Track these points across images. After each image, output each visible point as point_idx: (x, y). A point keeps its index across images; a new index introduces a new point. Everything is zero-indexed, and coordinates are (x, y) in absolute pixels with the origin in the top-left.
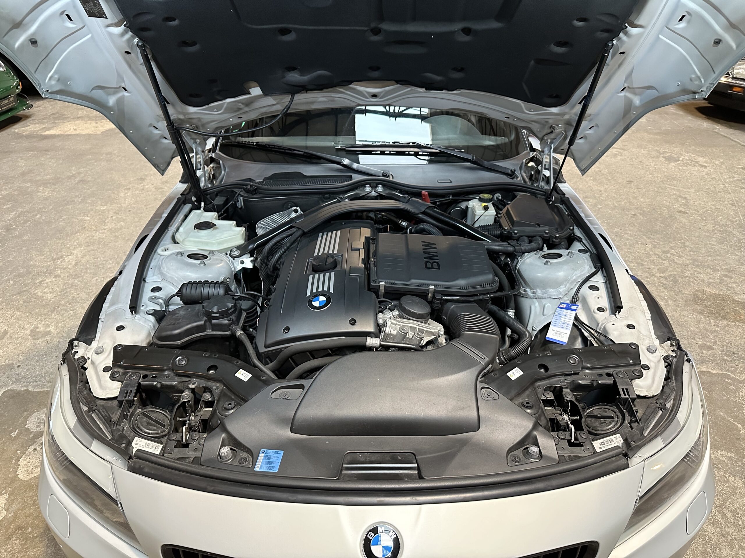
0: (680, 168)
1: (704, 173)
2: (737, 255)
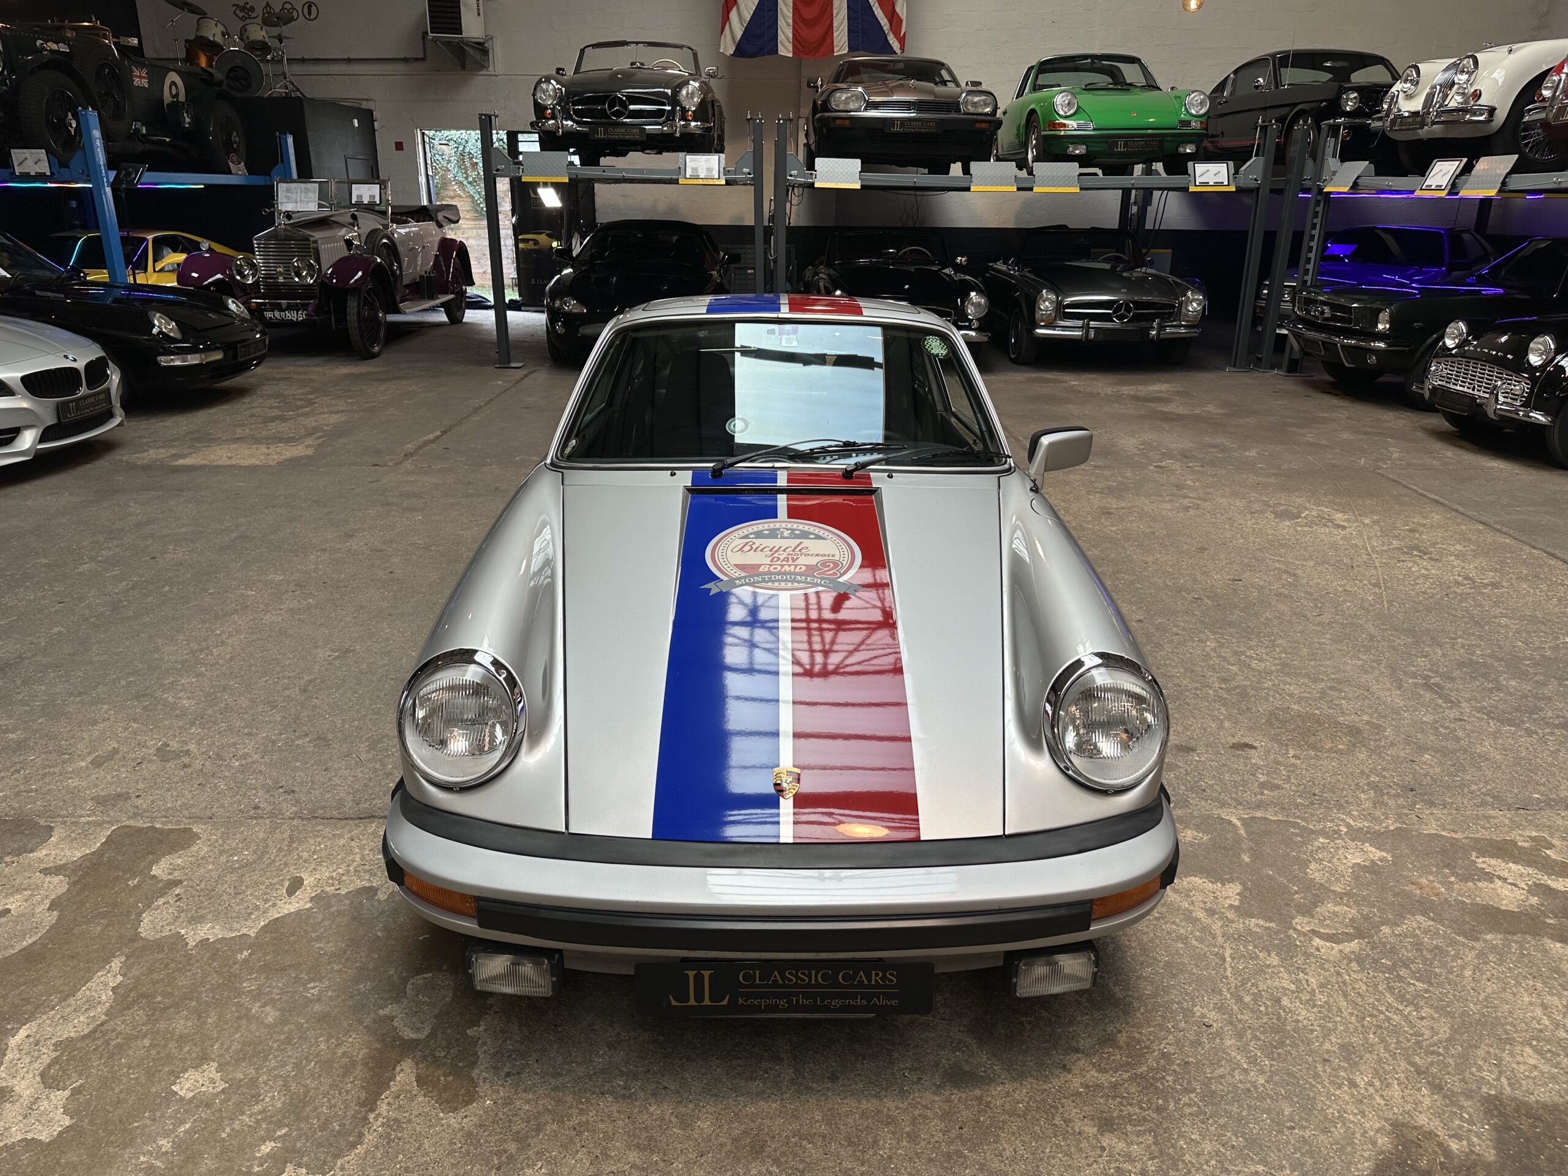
0: (1299, 529)
1: (1339, 537)
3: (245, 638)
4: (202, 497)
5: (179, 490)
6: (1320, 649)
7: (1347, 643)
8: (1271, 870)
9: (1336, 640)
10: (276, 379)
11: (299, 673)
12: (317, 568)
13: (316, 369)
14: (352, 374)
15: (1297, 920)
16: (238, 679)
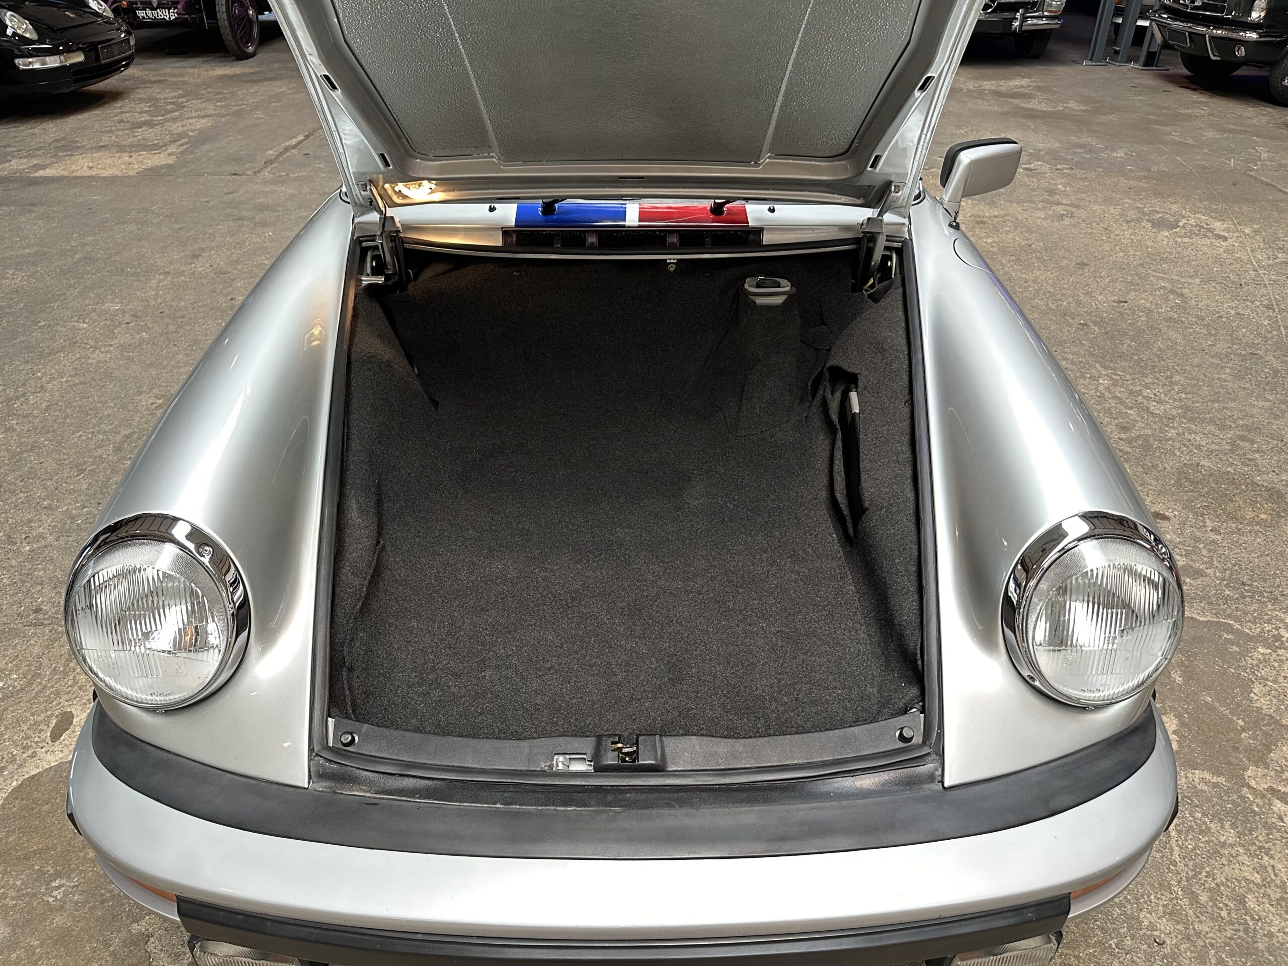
0: (1179, 240)
1: (1221, 250)
2: (1269, 401)
3: (67, 381)
4: (54, 212)
5: (32, 205)
6: (1222, 387)
7: (1250, 380)
8: (1209, 695)
9: (1238, 376)
10: (150, 82)
11: (117, 426)
12: (157, 295)
13: (192, 71)
14: (226, 76)
15: (1249, 773)
16: (49, 435)
